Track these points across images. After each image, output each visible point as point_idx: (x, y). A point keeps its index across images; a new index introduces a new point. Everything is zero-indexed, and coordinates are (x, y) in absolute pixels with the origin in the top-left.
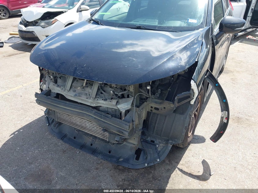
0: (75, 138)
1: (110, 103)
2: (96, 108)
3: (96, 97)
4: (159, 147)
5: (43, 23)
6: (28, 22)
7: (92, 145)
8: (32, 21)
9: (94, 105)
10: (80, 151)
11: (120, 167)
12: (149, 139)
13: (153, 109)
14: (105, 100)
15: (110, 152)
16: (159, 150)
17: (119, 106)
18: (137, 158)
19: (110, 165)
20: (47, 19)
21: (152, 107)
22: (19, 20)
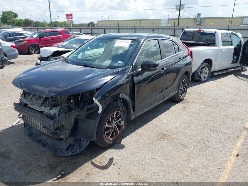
0: (37, 136)
1: (47, 109)
2: (42, 112)
3: (41, 105)
4: (83, 144)
5: (52, 59)
6: (43, 58)
7: (45, 141)
8: (46, 57)
9: (40, 111)
10: (37, 143)
11: (57, 155)
12: (78, 138)
13: (77, 116)
14: (45, 107)
15: (54, 146)
16: (83, 145)
17: (51, 111)
18: (67, 150)
19: (51, 153)
20: (56, 56)
21: (76, 114)
22: (38, 55)
